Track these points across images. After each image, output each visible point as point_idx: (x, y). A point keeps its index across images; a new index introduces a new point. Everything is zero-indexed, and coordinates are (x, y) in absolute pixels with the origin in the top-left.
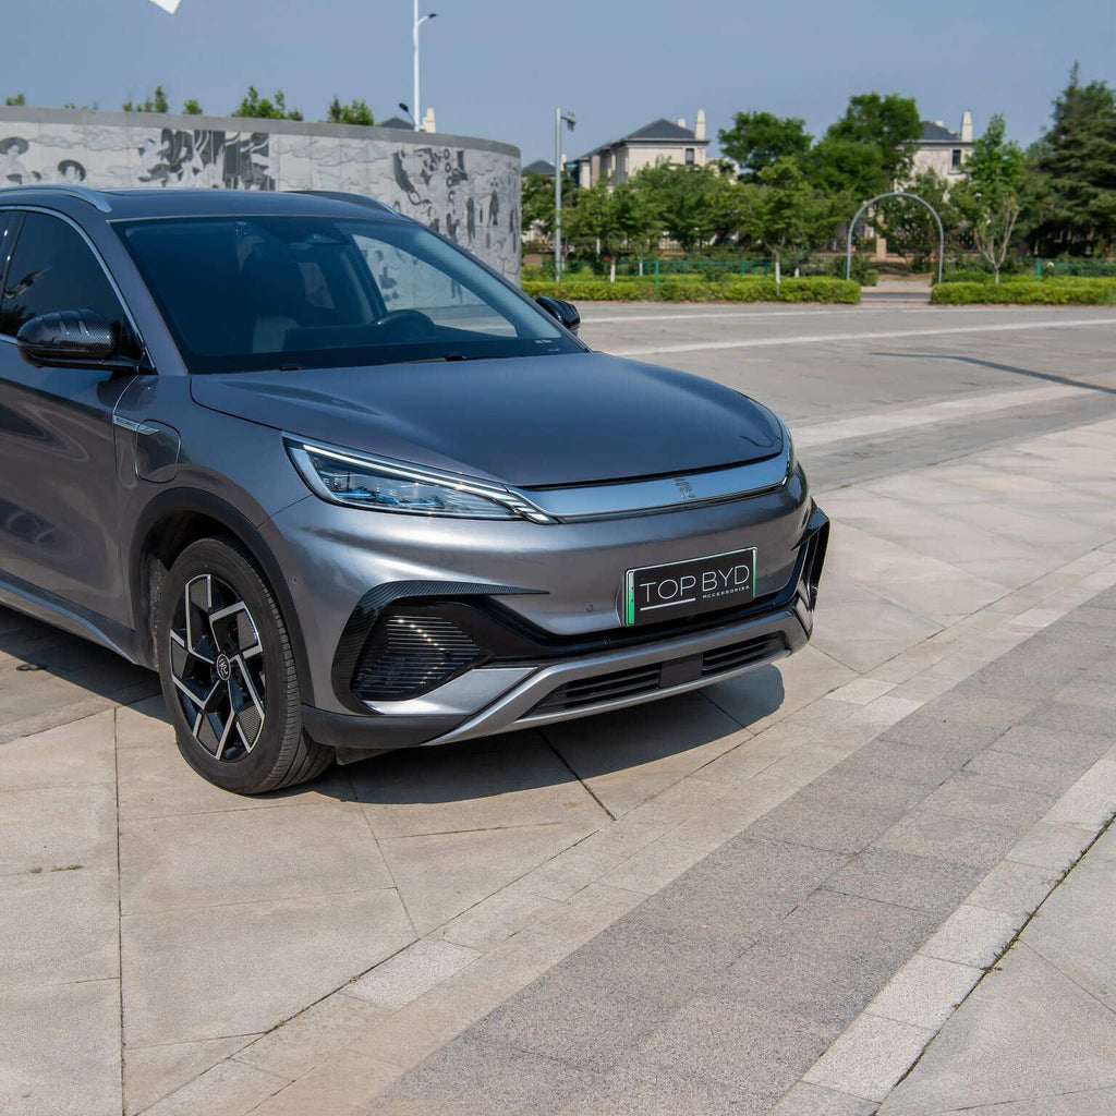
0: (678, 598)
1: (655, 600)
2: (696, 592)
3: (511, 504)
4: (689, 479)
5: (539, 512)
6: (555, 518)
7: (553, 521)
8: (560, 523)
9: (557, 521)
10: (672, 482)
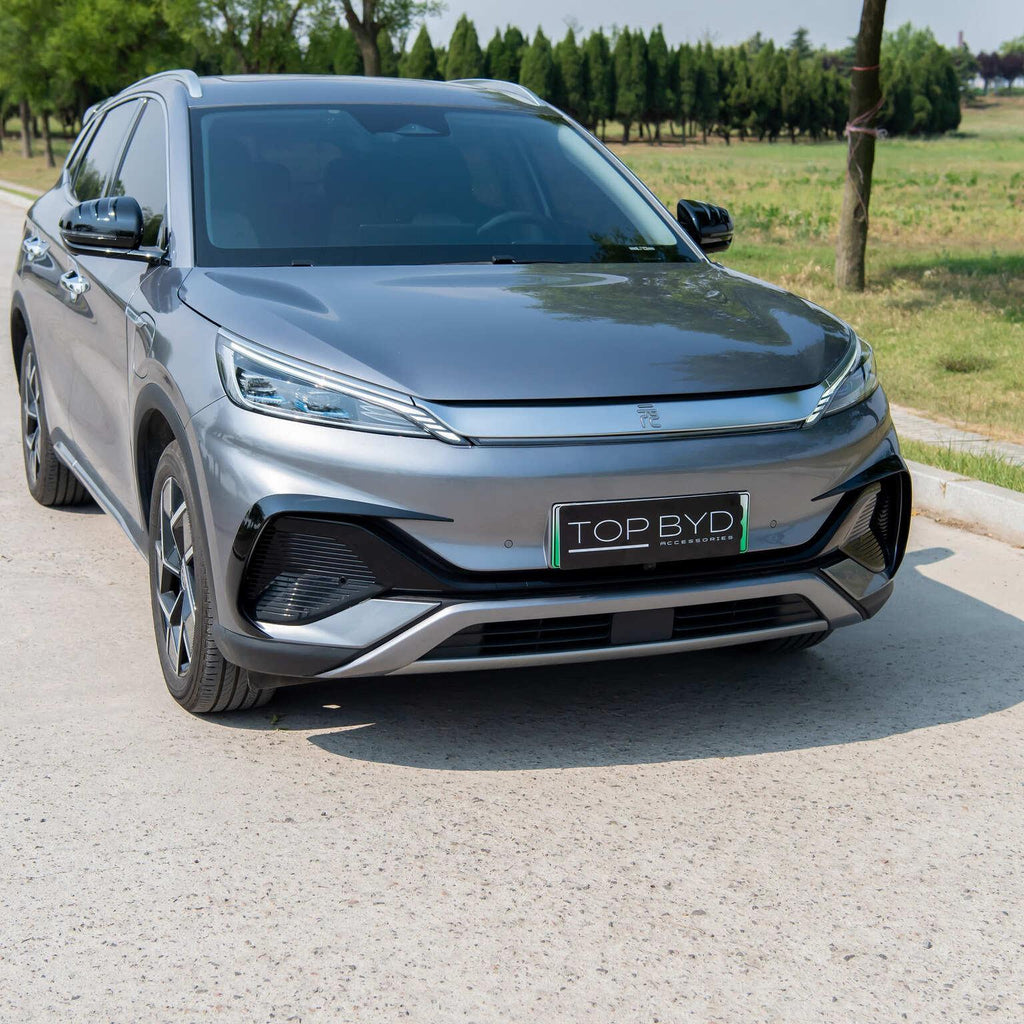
0: (622, 541)
1: (589, 541)
2: (651, 536)
3: (418, 419)
4: (658, 407)
5: (449, 430)
6: (466, 438)
7: (464, 442)
8: (473, 444)
9: (468, 441)
10: (634, 408)
